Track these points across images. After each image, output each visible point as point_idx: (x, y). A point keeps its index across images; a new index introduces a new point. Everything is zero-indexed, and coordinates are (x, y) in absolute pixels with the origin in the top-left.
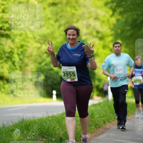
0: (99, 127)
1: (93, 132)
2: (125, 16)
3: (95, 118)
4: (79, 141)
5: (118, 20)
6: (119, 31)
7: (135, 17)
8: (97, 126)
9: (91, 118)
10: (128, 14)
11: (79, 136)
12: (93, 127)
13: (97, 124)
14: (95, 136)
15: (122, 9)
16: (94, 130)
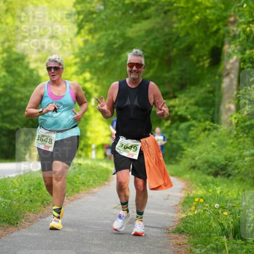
0: (47, 203)
1: (38, 211)
2: (97, 36)
3: (42, 190)
4: (14, 225)
5: (86, 42)
6: (87, 59)
7: (111, 38)
8: (45, 202)
9: (37, 190)
10: (102, 33)
11: (16, 217)
12: (39, 204)
13: (45, 200)
14: (41, 217)
15: (92, 25)
16: (40, 208)
